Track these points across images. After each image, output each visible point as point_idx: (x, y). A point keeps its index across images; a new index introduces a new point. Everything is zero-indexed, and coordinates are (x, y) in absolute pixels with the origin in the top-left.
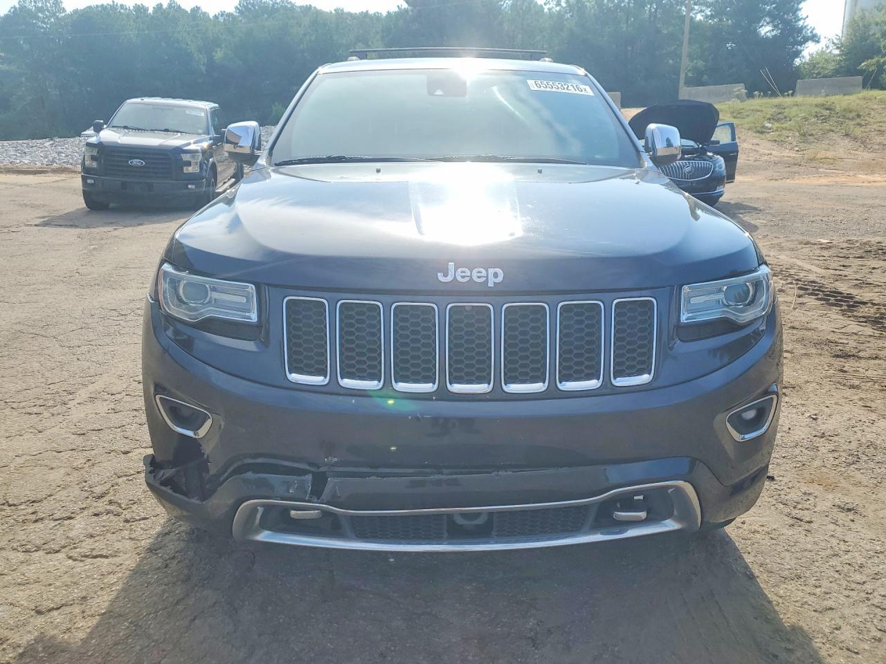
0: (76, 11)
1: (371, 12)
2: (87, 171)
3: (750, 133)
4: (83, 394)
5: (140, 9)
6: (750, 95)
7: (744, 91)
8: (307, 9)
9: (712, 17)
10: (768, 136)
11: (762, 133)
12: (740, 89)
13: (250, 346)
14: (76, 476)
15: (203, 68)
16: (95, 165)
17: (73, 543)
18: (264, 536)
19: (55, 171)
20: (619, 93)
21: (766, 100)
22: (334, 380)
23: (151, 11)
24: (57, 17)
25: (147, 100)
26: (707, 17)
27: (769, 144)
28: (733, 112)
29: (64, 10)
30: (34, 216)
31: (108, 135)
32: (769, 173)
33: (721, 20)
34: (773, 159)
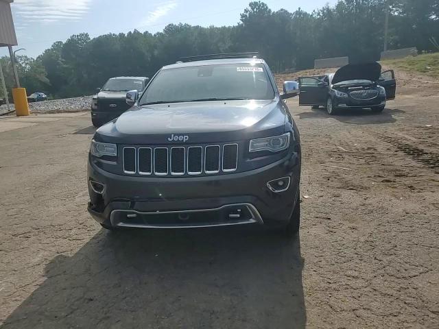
0: (94, 39)
1: (227, 26)
2: (93, 110)
3: (418, 73)
4: (81, 194)
5: (122, 35)
6: (420, 53)
7: (416, 51)
8: (197, 27)
9: (403, 13)
10: (427, 73)
11: (425, 72)
12: (414, 50)
13: (115, 163)
14: (75, 218)
15: (149, 59)
16: (96, 107)
17: (70, 236)
18: (121, 224)
19: (83, 111)
20: (347, 57)
21: (429, 55)
22: (137, 172)
23: (126, 35)
24: (86, 42)
25: (118, 78)
26: (400, 13)
27: (428, 78)
28: (408, 63)
29: (90, 39)
30: (73, 130)
31: (102, 94)
32: (424, 93)
33: (408, 15)
34: (428, 85)
